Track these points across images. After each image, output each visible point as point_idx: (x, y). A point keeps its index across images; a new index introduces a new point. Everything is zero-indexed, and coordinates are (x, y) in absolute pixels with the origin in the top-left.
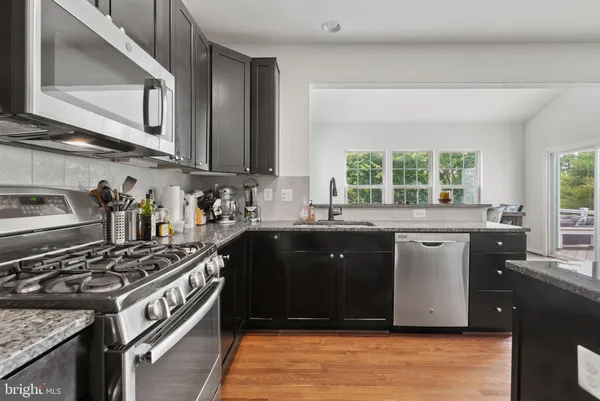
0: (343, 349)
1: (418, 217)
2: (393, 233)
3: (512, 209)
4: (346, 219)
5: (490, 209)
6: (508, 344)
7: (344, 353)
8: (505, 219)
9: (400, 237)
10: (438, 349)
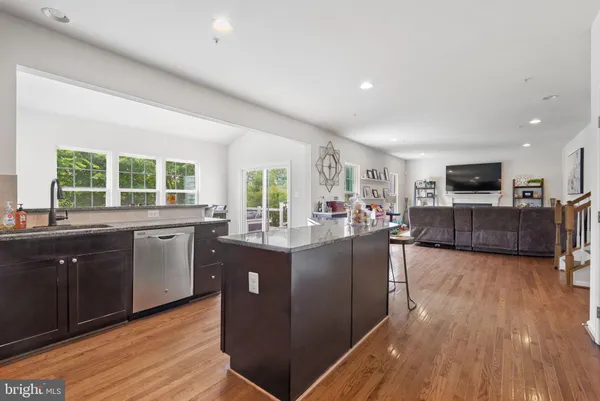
0: (80, 352)
1: (152, 217)
2: (132, 232)
3: (220, 209)
4: (73, 224)
5: (206, 208)
6: (219, 298)
7: (82, 354)
8: (215, 215)
9: (139, 234)
10: (172, 319)
